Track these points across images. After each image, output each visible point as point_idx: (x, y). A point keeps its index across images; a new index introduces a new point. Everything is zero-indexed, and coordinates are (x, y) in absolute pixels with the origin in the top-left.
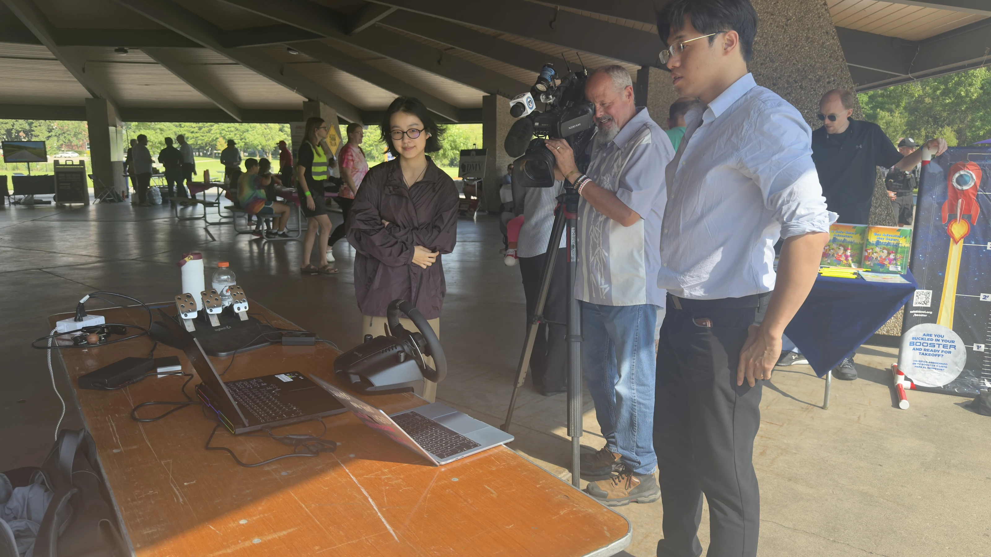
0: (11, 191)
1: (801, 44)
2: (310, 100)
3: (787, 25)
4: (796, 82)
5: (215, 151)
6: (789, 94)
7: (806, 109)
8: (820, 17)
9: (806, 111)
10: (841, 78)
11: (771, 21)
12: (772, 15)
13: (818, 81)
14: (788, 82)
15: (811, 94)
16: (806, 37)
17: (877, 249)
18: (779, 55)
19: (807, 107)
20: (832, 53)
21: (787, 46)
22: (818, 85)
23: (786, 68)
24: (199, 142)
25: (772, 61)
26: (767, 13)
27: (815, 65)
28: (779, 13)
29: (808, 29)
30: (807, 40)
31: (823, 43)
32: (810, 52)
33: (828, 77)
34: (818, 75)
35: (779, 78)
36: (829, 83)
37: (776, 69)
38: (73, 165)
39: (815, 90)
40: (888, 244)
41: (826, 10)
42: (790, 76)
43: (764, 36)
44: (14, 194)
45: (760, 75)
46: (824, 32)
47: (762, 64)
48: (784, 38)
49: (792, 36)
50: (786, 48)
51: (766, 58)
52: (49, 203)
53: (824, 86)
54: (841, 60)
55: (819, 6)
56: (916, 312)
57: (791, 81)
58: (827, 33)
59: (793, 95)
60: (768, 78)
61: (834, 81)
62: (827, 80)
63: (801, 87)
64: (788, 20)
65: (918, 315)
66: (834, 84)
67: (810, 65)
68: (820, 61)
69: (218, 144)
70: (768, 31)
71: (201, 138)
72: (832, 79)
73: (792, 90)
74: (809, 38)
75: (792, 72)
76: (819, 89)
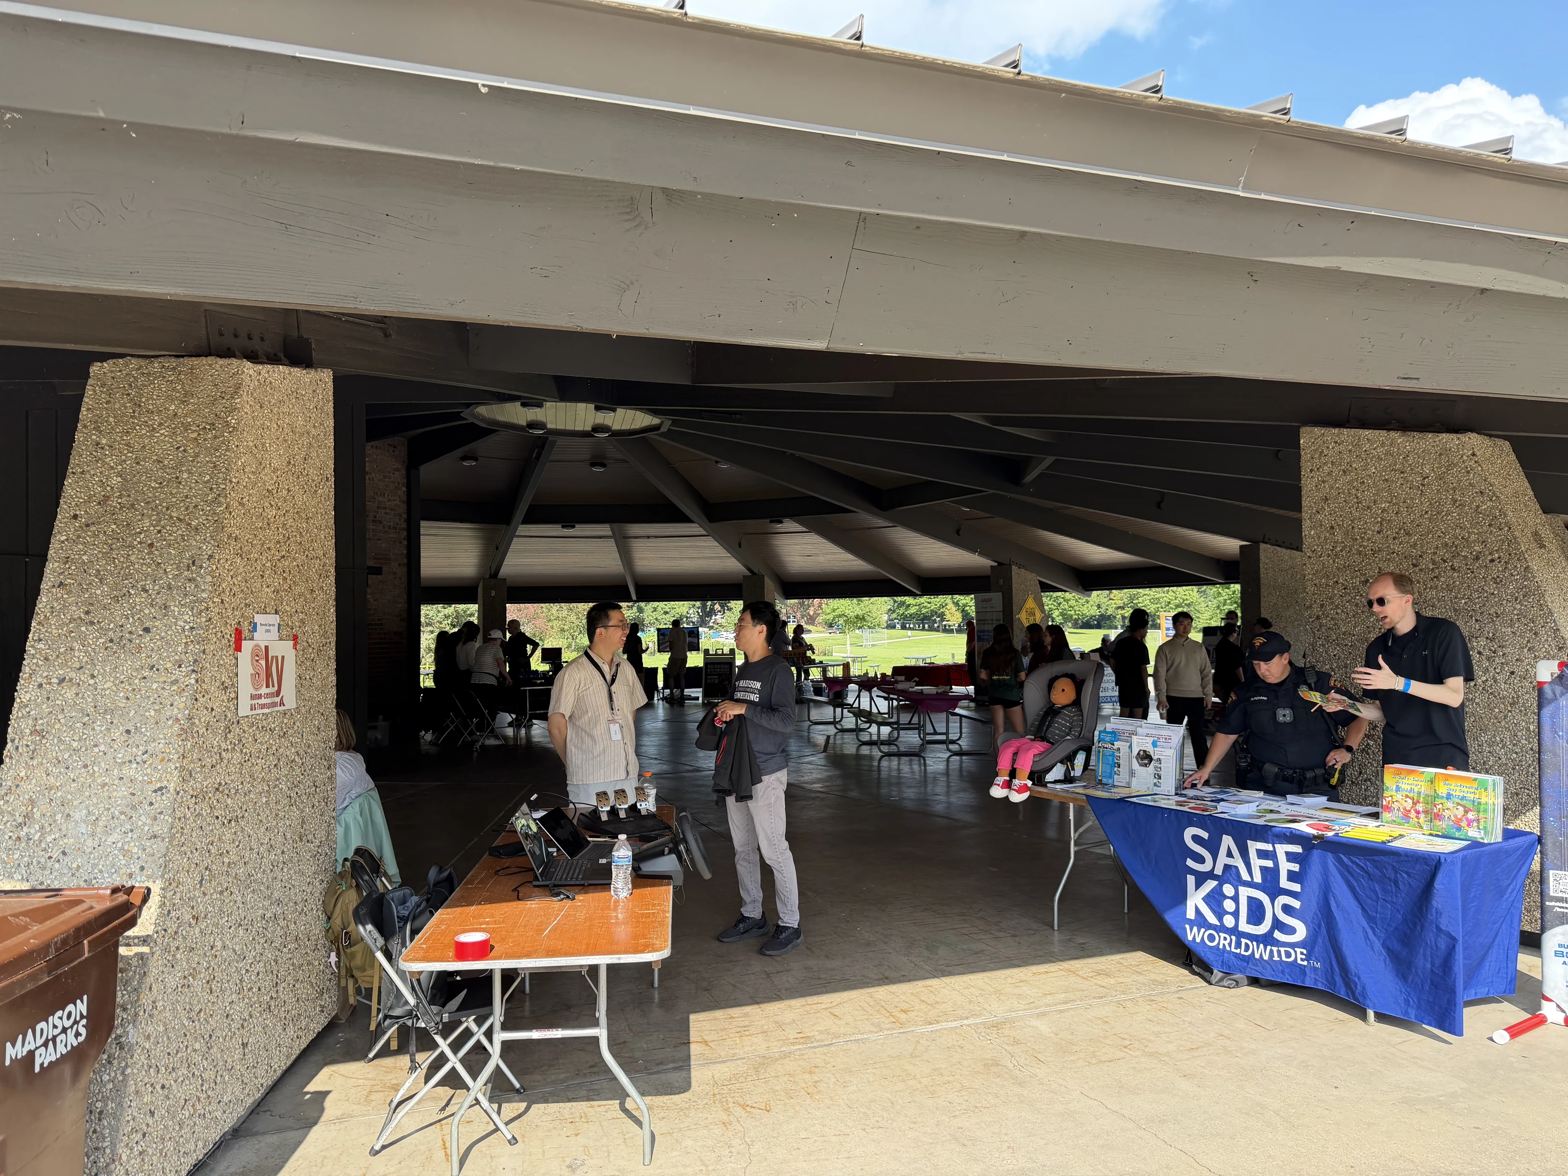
0: (660, 684)
1: (1445, 509)
2: (1000, 564)
3: (1423, 485)
4: (1445, 561)
5: (944, 623)
6: (1436, 577)
7: (1463, 598)
8: (1468, 472)
9: (1463, 601)
10: (1510, 555)
11: (1401, 481)
12: (1402, 472)
13: (1477, 558)
14: (1434, 563)
15: (1468, 578)
16: (1452, 499)
17: (1449, 804)
18: (1418, 525)
19: (1464, 595)
20: (1493, 519)
21: (1427, 512)
22: (1477, 565)
23: (1428, 543)
24: (924, 611)
25: (1408, 534)
26: (1396, 471)
27: (1469, 537)
28: (1412, 470)
29: (1454, 489)
30: (1454, 504)
31: (1478, 507)
32: (1459, 519)
33: (1490, 554)
34: (1475, 550)
35: (1421, 556)
36: (1492, 561)
37: (1415, 544)
38: (723, 654)
39: (1472, 572)
40: (1463, 798)
41: (1476, 462)
42: (1435, 553)
43: (1394, 501)
44: (663, 688)
45: (1394, 553)
46: (1476, 492)
47: (1394, 539)
48: (1422, 503)
49: (1433, 499)
50: (1426, 516)
51: (1400, 530)
52: (697, 699)
53: (1486, 566)
54: (1506, 528)
55: (1465, 458)
56: (1558, 904)
57: (1437, 560)
58: (1481, 492)
59: (1442, 579)
60: (1405, 557)
61: (1499, 558)
62: (1490, 558)
63: (1453, 568)
64: (1424, 478)
65: (1562, 910)
66: (1500, 562)
67: (1463, 538)
68: (1476, 531)
69: (947, 612)
70: (1398, 494)
71: (926, 604)
72: (1497, 555)
73: (1439, 572)
74: (1456, 501)
75: (1437, 548)
76: (1478, 571)
